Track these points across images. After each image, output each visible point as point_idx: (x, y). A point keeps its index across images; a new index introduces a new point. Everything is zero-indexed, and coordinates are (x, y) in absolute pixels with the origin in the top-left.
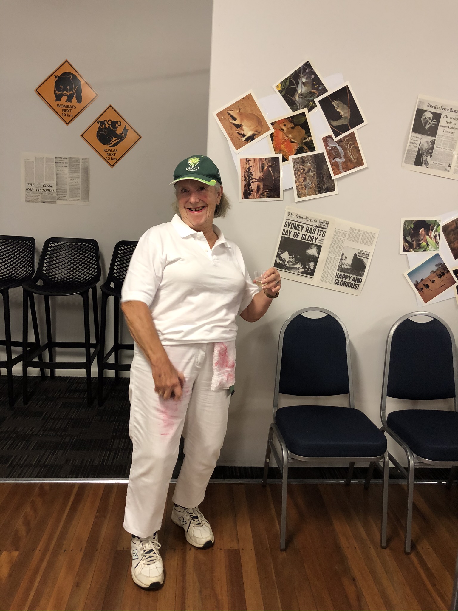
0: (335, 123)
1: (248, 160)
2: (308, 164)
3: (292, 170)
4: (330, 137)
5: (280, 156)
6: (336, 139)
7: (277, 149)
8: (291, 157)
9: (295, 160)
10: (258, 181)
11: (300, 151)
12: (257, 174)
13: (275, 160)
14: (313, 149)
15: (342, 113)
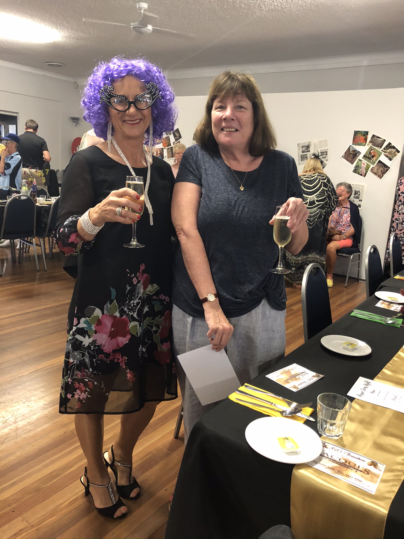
0: (176, 138)
1: (157, 149)
2: (170, 150)
3: (166, 151)
4: (174, 142)
5: (164, 147)
6: (176, 143)
7: (163, 146)
8: (166, 148)
9: (167, 148)
10: (159, 154)
11: (168, 146)
12: (159, 152)
13: (163, 149)
14: (171, 145)
15: (177, 135)
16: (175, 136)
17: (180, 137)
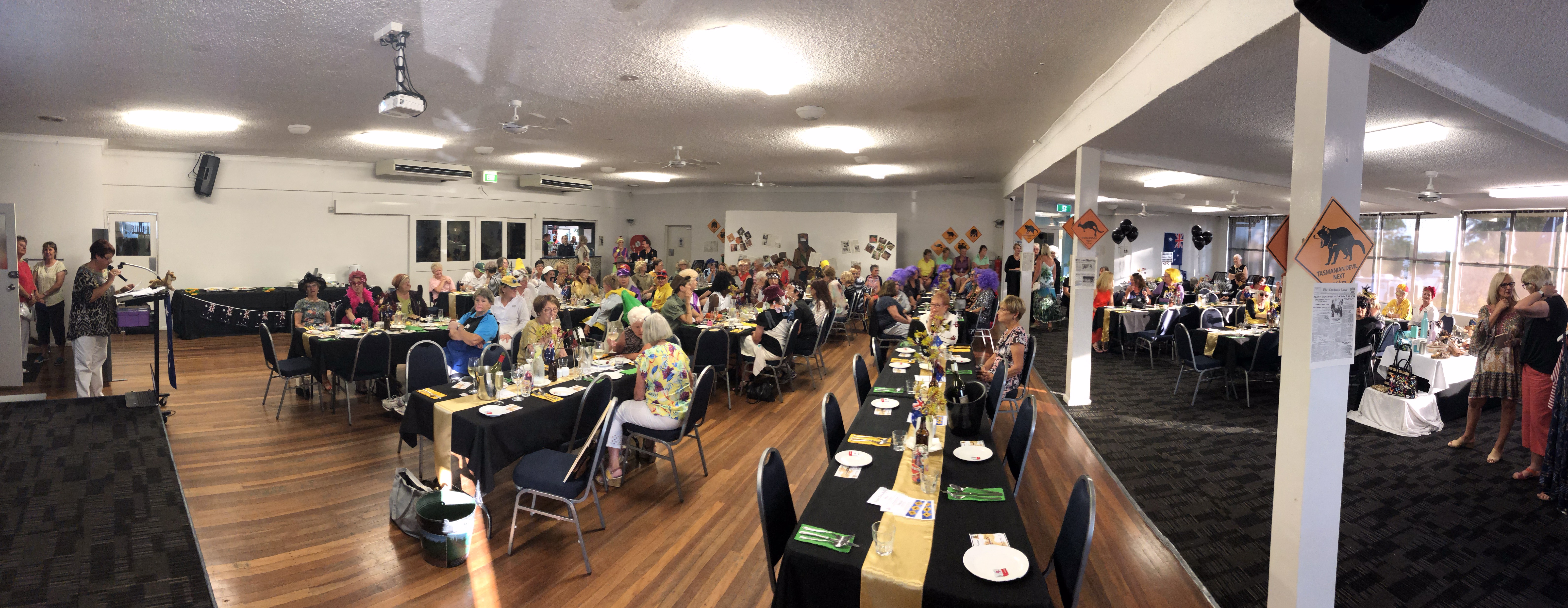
16: (746, 236)
17: (750, 237)
